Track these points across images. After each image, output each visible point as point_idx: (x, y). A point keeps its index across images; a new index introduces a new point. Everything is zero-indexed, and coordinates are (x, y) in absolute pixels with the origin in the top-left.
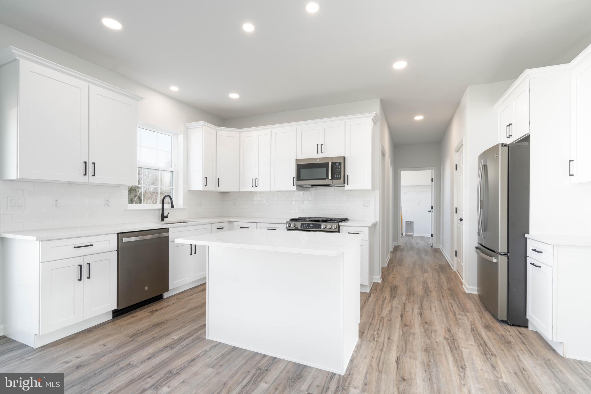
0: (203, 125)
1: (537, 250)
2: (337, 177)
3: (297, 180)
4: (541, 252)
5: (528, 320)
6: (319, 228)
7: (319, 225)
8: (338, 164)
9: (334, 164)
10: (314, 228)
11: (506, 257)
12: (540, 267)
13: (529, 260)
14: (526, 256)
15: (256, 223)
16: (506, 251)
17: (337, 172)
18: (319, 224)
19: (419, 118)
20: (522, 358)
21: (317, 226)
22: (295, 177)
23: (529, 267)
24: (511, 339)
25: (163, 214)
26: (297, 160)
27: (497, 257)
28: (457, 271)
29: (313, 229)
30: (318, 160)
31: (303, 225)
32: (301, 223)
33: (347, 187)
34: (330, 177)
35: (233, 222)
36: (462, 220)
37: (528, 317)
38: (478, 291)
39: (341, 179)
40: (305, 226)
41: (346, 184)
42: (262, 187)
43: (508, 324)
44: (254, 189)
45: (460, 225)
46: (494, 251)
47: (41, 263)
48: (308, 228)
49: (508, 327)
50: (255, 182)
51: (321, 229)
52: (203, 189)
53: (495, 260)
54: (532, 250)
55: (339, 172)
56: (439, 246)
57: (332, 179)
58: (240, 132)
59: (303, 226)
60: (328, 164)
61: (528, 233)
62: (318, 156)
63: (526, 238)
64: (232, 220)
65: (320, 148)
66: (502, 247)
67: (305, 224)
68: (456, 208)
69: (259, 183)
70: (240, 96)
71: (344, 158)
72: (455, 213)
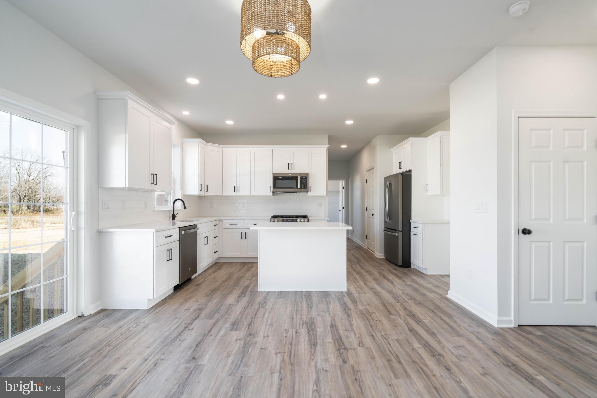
0: (200, 142)
1: (415, 227)
2: (303, 187)
3: (274, 188)
4: (418, 228)
5: (411, 263)
8: (304, 178)
9: (301, 178)
11: (402, 233)
12: (417, 235)
13: (412, 233)
14: (410, 231)
15: (244, 220)
16: (402, 229)
17: (304, 183)
18: (295, 219)
19: (344, 146)
20: (412, 277)
21: (294, 221)
22: (271, 185)
23: (412, 236)
24: (406, 272)
25: (173, 215)
26: (273, 174)
27: (398, 233)
28: (368, 248)
30: (290, 175)
32: (282, 219)
33: (309, 194)
34: (299, 187)
35: (222, 220)
36: (374, 215)
37: (411, 262)
38: (384, 256)
39: (306, 188)
41: (309, 192)
42: (243, 192)
43: (403, 267)
44: (236, 194)
45: (370, 219)
46: (395, 230)
47: (155, 248)
49: (403, 268)
50: (237, 189)
52: (199, 194)
53: (397, 235)
54: (414, 227)
56: (349, 236)
57: (301, 188)
58: (223, 148)
60: (297, 177)
61: (411, 219)
62: (288, 171)
63: (410, 222)
64: (222, 218)
65: (291, 166)
66: (400, 228)
67: (285, 219)
68: (367, 208)
69: (241, 189)
70: (234, 122)
71: (308, 174)
72: (366, 210)
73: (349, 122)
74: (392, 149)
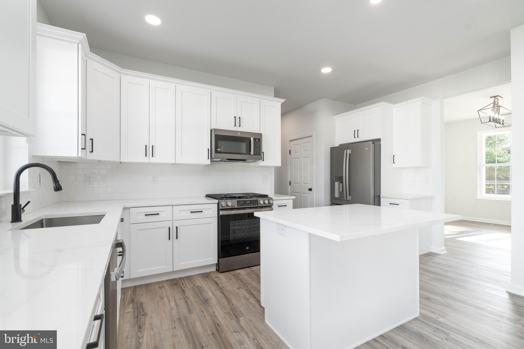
2: (257, 153)
6: (256, 204)
7: (256, 201)
8: (257, 140)
9: (255, 139)
10: (252, 205)
15: (173, 206)
21: (254, 203)
29: (250, 205)
30: (239, 134)
31: (240, 202)
32: (238, 201)
34: (252, 153)
35: (129, 208)
39: (260, 155)
40: (242, 203)
41: (262, 160)
42: (164, 157)
48: (245, 206)
50: (150, 151)
51: (258, 205)
55: (258, 148)
59: (240, 204)
60: (250, 139)
62: (237, 129)
65: (238, 120)
67: (242, 201)
71: (261, 135)
72: (289, 185)
73: (326, 70)
74: (335, 117)
